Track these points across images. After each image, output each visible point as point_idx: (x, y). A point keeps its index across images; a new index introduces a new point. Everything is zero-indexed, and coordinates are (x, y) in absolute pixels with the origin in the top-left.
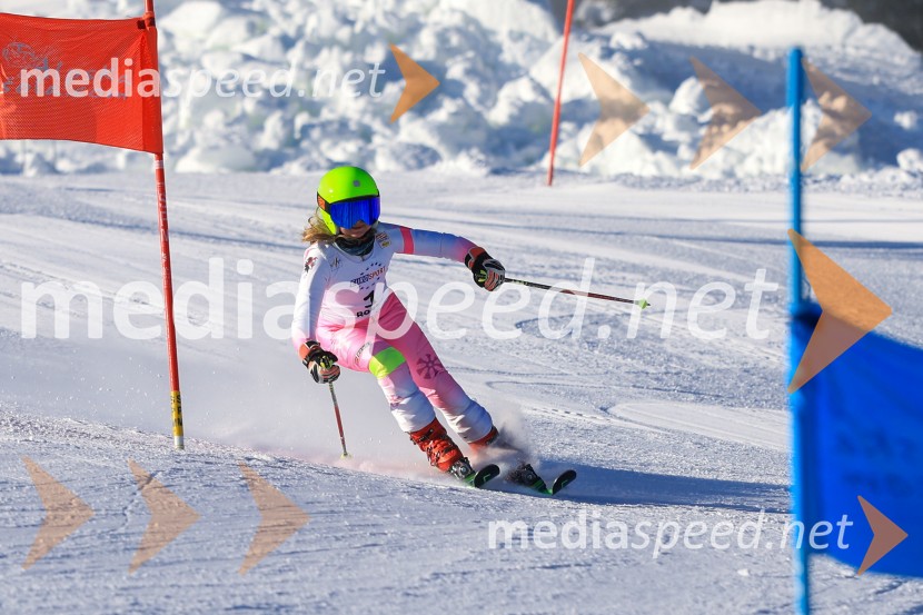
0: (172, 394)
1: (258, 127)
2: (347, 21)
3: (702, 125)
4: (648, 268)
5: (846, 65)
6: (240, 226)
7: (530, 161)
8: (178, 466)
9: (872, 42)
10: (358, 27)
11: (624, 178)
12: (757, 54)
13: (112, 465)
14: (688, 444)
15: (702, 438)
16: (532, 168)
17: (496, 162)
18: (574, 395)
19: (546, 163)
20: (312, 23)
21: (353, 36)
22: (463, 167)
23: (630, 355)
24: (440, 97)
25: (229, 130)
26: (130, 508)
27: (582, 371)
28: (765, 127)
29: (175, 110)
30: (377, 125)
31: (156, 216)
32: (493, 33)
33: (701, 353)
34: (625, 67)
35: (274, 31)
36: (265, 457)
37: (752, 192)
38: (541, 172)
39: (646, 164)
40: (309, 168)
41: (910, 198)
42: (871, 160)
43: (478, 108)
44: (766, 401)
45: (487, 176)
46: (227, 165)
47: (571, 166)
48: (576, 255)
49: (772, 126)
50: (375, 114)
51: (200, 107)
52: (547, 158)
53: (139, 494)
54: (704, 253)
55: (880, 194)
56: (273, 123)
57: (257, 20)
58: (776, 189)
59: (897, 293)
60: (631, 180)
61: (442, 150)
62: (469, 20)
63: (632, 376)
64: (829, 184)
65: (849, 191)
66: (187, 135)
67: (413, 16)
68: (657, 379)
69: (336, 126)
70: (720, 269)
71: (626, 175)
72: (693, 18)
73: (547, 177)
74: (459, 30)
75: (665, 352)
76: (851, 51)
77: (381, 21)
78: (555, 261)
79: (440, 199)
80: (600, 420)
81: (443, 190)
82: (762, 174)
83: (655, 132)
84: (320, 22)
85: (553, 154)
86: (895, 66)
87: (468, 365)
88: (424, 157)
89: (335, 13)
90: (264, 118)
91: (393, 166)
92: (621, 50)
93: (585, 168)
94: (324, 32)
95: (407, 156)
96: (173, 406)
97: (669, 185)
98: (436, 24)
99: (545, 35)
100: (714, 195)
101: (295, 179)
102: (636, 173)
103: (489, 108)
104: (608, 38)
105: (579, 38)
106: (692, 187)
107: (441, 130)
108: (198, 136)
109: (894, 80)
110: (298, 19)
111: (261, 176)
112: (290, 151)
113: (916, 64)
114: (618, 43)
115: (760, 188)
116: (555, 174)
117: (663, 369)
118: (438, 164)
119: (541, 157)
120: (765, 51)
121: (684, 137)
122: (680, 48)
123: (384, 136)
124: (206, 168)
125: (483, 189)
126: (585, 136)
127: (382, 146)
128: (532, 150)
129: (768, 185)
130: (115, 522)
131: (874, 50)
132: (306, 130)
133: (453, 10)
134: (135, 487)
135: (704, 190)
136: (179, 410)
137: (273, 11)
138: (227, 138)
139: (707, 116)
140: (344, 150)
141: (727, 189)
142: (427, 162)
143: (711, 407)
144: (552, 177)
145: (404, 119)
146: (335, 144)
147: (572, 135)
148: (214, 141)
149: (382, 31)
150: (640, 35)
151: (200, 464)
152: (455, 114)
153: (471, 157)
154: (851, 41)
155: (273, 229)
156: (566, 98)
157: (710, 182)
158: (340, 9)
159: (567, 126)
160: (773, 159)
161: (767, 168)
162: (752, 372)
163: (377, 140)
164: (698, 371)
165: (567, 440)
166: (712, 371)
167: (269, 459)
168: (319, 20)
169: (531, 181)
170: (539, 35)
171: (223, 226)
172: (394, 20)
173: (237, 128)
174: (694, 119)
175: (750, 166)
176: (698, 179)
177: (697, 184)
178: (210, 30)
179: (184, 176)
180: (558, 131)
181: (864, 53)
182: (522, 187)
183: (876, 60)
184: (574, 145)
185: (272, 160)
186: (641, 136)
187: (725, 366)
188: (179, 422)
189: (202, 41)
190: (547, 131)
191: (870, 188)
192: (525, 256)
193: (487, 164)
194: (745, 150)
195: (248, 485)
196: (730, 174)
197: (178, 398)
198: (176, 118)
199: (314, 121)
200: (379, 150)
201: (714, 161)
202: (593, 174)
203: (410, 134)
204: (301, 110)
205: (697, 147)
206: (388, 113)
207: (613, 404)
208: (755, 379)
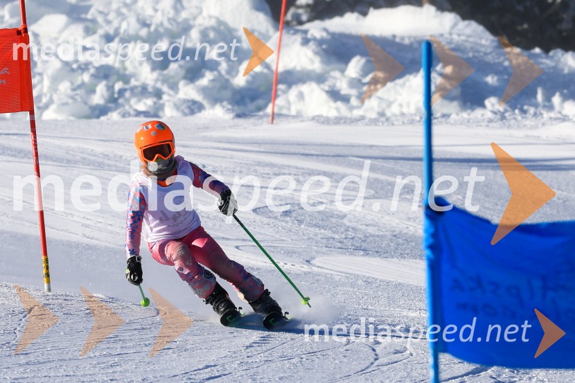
0: (43, 258)
1: (92, 90)
2: (145, 24)
3: (365, 84)
4: (333, 174)
5: (452, 46)
6: (82, 153)
7: (260, 109)
8: (47, 302)
9: (468, 31)
10: (153, 28)
11: (317, 118)
12: (397, 40)
13: (7, 302)
14: (360, 282)
15: (368, 278)
16: (261, 113)
17: (239, 110)
18: (290, 253)
19: (269, 110)
20: (124, 26)
21: (149, 33)
22: (218, 113)
23: (324, 227)
24: (203, 70)
25: (75, 93)
26: (18, 329)
27: (294, 238)
28: (403, 85)
29: (41, 81)
30: (165, 88)
31: (31, 148)
32: (236, 30)
33: (367, 225)
34: (316, 50)
35: (101, 32)
36: (100, 296)
37: (396, 125)
38: (266, 115)
39: (331, 109)
40: (124, 116)
41: (493, 127)
42: (469, 104)
43: (227, 77)
44: (408, 254)
45: (233, 118)
46: (73, 115)
47: (284, 112)
48: (289, 166)
49: (407, 84)
50: (164, 82)
51: (56, 80)
52: (270, 106)
53: (23, 320)
55: (475, 125)
56: (101, 88)
57: (90, 25)
58: (410, 123)
59: (486, 186)
60: (322, 119)
61: (205, 103)
62: (220, 22)
63: (324, 241)
64: (443, 119)
65: (455, 124)
66: (48, 96)
67: (186, 20)
68: (340, 242)
69: (140, 89)
70: (377, 173)
71: (318, 116)
72: (357, 19)
73: (270, 118)
74: (214, 29)
75: (345, 225)
76: (455, 37)
77: (166, 24)
78: (276, 170)
79: (205, 134)
80: (306, 268)
81: (206, 128)
82: (403, 114)
83: (336, 89)
84: (129, 25)
85: (274, 104)
86: (483, 46)
87: (224, 236)
89: (138, 20)
90: (96, 85)
91: (175, 113)
92: (315, 39)
93: (293, 112)
94: (132, 32)
95: (183, 107)
96: (44, 265)
97: (345, 122)
98: (200, 25)
99: (268, 31)
100: (373, 128)
101: (115, 123)
102: (325, 115)
103: (234, 77)
104: (306, 32)
105: (288, 33)
106: (359, 123)
107: (204, 91)
108: (55, 97)
109: (482, 54)
110: (115, 24)
111: (94, 121)
112: (111, 105)
113: (495, 44)
114: (312, 35)
115: (401, 123)
116: (275, 116)
117: (343, 236)
118: (203, 112)
119: (266, 106)
120: (403, 38)
121: (353, 92)
122: (350, 36)
123: (169, 95)
124: (60, 117)
125: (231, 127)
126: (293, 93)
127: (168, 101)
128: (260, 102)
129: (406, 121)
130: (10, 338)
131: (469, 36)
132: (121, 92)
133: (210, 17)
134: (21, 316)
135: (367, 125)
136: (47, 268)
137: (100, 19)
138: (72, 98)
139: (367, 79)
140: (145, 104)
141: (380, 124)
142: (196, 110)
143: (373, 259)
144: (273, 119)
145: (181, 84)
146: (139, 101)
147: (285, 92)
148: (65, 100)
149: (167, 30)
150: (326, 30)
151: (60, 301)
152: (213, 80)
153: (223, 107)
154: (455, 31)
155: (102, 154)
156: (281, 69)
157: (370, 119)
158: (141, 17)
159: (281, 87)
160: (408, 104)
161: (405, 110)
162: (398, 236)
163: (165, 97)
164: (366, 237)
166: (374, 236)
167: (103, 297)
168: (128, 24)
169: (260, 121)
170: (263, 31)
171: (72, 153)
172: (174, 23)
173: (78, 92)
174: (360, 81)
175: (395, 109)
176: (362, 118)
177: (362, 121)
178: (61, 31)
179: (47, 122)
180: (276, 91)
181: (463, 38)
182: (255, 125)
183: (471, 42)
184: (287, 99)
185: (101, 111)
186: (327, 92)
187: (381, 233)
188: (48, 275)
189: (56, 39)
190: (269, 89)
191: (469, 121)
192: (257, 168)
193: (233, 110)
194: (391, 99)
195: (90, 313)
196: (382, 114)
197: (47, 260)
198: (41, 86)
199: (126, 86)
200: (167, 104)
201: (372, 106)
202: (298, 116)
203: (185, 94)
204: (118, 80)
205: (362, 98)
206: (171, 80)
207: (313, 258)
208: (400, 241)
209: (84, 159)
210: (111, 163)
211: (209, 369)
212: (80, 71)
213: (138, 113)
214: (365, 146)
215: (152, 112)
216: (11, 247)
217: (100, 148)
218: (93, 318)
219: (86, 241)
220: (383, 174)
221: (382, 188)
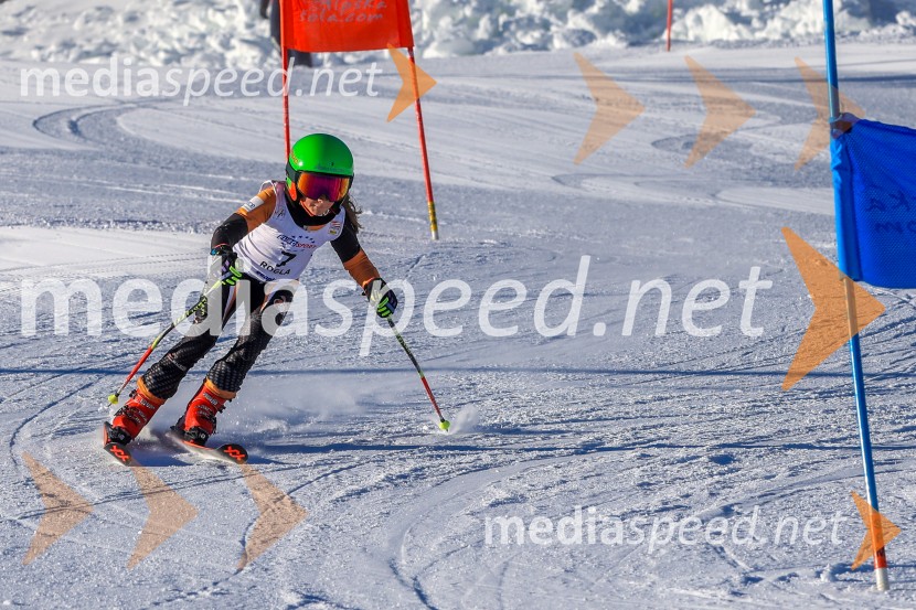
0: (429, 204)
1: (475, 25)
3: (765, 4)
6: (467, 91)
7: (658, 35)
8: (435, 251)
11: (717, 43)
13: (392, 253)
14: (769, 214)
15: (779, 209)
16: (657, 40)
17: (633, 38)
18: (693, 187)
19: (665, 36)
22: (610, 42)
23: (729, 158)
25: (455, 29)
27: (697, 171)
29: (420, 18)
30: (553, 19)
33: (775, 154)
36: (492, 242)
37: (802, 46)
38: (662, 42)
39: (731, 33)
40: (510, 49)
41: (906, 43)
42: (879, 20)
44: (820, 183)
45: (627, 47)
46: (457, 52)
47: (682, 37)
48: (688, 95)
50: (551, 12)
51: (436, 15)
52: (666, 32)
54: (773, 89)
55: (886, 42)
56: (484, 22)
58: (816, 43)
59: (901, 106)
60: (721, 44)
63: (730, 173)
64: (852, 38)
65: (865, 41)
66: (429, 33)
68: (747, 173)
69: (525, 21)
71: (718, 40)
73: (666, 46)
75: (751, 155)
78: (674, 100)
79: (598, 65)
80: (711, 202)
81: (599, 59)
82: (808, 34)
83: (736, 11)
85: (670, 30)
88: (584, 38)
90: (479, 19)
91: (565, 45)
93: (691, 37)
95: (573, 38)
96: (430, 212)
97: (747, 46)
100: (776, 50)
101: (501, 58)
102: (725, 38)
106: (763, 46)
107: (595, 19)
108: (436, 34)
111: (478, 58)
112: (496, 40)
115: (807, 44)
116: (671, 43)
117: (750, 166)
118: (594, 42)
119: (661, 32)
121: (755, 13)
123: (558, 26)
124: (442, 55)
125: (624, 56)
126: (690, 18)
127: (557, 32)
128: (655, 29)
129: (812, 41)
132: (506, 25)
134: (408, 266)
135: (770, 47)
136: (434, 214)
138: (454, 34)
140: (532, 37)
141: (785, 45)
142: (587, 41)
143: (783, 189)
144: (669, 45)
145: (570, 14)
146: (526, 33)
147: (682, 17)
148: (446, 36)
151: (450, 249)
152: (604, 8)
153: (615, 36)
155: (488, 91)
157: (774, 41)
159: (677, 11)
160: (814, 23)
161: (811, 30)
162: (809, 164)
163: (553, 29)
164: (774, 166)
165: (690, 217)
166: (782, 165)
167: (495, 242)
169: (656, 49)
171: (456, 92)
173: (461, 27)
175: (800, 29)
176: (765, 40)
177: (765, 44)
179: (428, 61)
180: (671, 15)
182: (651, 53)
184: (686, 24)
185: (485, 47)
186: (727, 15)
187: (790, 162)
188: (435, 222)
190: (664, 14)
191: (879, 38)
192: (655, 99)
193: (626, 39)
194: (796, 18)
195: (482, 260)
196: (786, 35)
197: (433, 207)
198: (421, 23)
199: (512, 19)
200: (555, 35)
201: (775, 27)
202: (697, 42)
203: (575, 23)
204: (502, 12)
205: (763, 19)
206: (559, 10)
207: (718, 191)
208: (811, 169)
209: (469, 97)
210: (498, 100)
211: (611, 314)
212: (461, 5)
213: (526, 47)
214: (768, 69)
215: (540, 45)
216: (396, 195)
217: (485, 85)
218: (486, 266)
219: (474, 184)
220: (789, 98)
221: (789, 114)
